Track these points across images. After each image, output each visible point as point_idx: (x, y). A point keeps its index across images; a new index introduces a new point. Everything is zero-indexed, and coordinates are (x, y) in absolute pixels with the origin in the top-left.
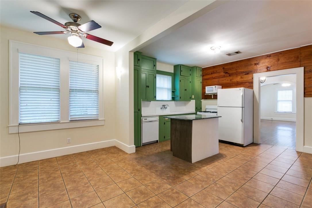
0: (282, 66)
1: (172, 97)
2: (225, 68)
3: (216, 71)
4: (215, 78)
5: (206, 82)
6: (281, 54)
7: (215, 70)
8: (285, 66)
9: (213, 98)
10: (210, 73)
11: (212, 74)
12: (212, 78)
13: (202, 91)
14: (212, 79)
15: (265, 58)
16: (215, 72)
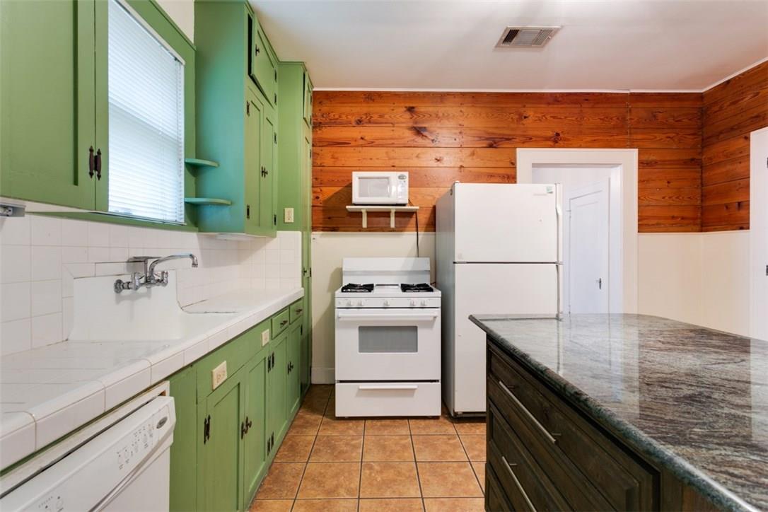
0: (589, 139)
1: (186, 203)
2: (416, 109)
3: (381, 116)
4: (377, 142)
5: (333, 157)
6: (587, 100)
7: (375, 108)
8: (596, 138)
9: (365, 225)
10: (353, 119)
11: (359, 122)
12: (362, 142)
13: (314, 192)
14: (362, 146)
15: (549, 104)
16: (375, 117)
